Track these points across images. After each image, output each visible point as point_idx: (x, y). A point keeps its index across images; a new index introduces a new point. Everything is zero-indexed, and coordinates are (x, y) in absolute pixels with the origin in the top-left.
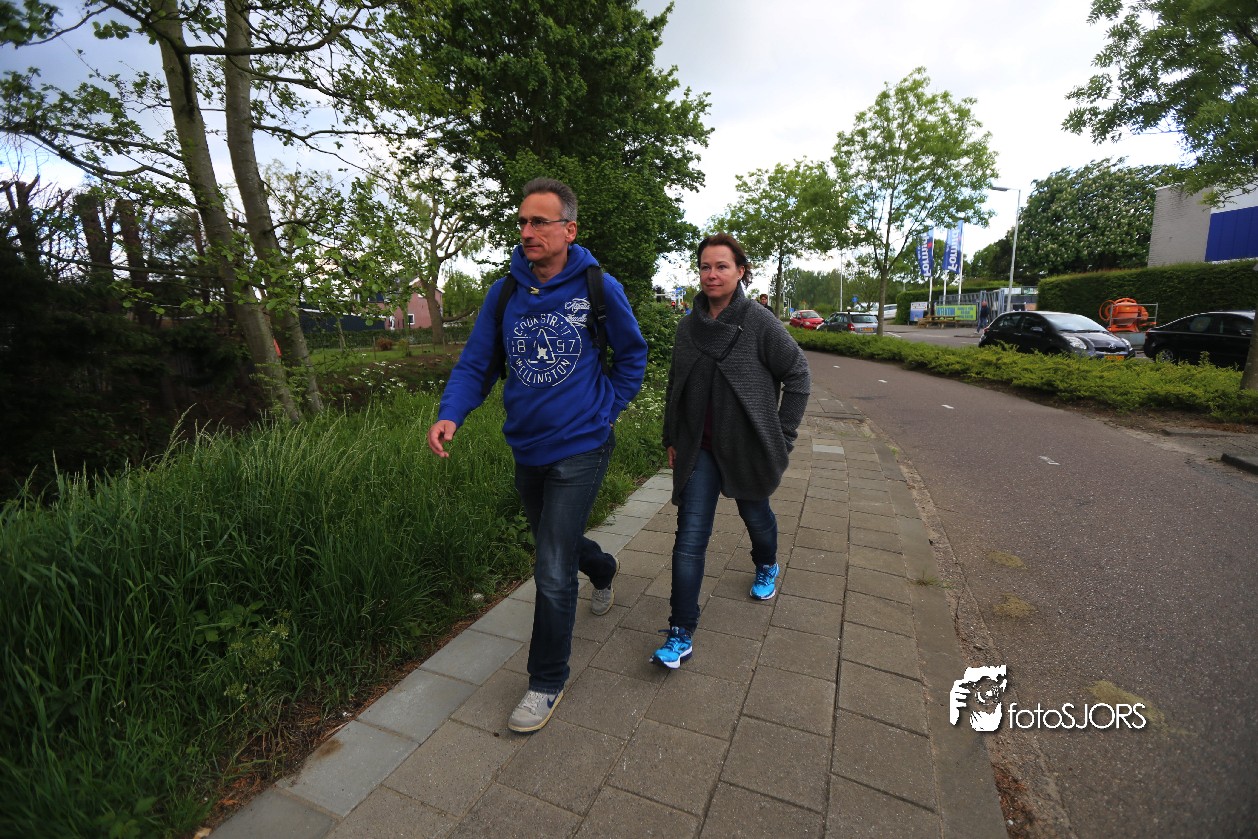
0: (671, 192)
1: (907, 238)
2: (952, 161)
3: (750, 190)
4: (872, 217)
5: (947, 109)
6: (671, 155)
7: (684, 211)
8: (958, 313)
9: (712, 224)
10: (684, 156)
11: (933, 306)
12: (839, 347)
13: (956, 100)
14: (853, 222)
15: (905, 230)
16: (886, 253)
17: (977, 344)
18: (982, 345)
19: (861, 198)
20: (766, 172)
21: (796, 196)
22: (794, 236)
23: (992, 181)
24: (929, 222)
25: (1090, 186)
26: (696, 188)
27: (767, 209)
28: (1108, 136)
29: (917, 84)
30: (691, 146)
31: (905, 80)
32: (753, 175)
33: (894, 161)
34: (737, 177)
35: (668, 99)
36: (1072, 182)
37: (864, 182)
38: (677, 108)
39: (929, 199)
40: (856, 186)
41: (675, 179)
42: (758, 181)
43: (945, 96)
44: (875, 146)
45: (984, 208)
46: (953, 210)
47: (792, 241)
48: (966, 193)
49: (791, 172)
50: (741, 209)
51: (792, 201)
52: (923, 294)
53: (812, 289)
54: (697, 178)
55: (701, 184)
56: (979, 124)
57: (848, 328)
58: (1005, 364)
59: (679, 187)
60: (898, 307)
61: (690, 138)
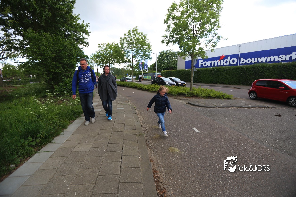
0: (80, 46)
1: (136, 61)
2: (144, 47)
3: (102, 48)
4: (129, 57)
5: (142, 36)
6: (79, 37)
7: (84, 52)
8: (148, 77)
9: (92, 55)
10: (83, 38)
11: (143, 76)
12: (124, 85)
13: (144, 34)
14: (125, 57)
15: (136, 60)
16: (132, 65)
17: (151, 84)
18: (152, 84)
19: (126, 52)
20: (105, 44)
21: (112, 50)
22: (113, 60)
23: (151, 51)
24: (140, 59)
25: (168, 54)
26: (87, 46)
27: (106, 53)
28: (168, 45)
29: (136, 30)
30: (85, 35)
31: (134, 28)
32: (102, 44)
33: (133, 45)
34: (99, 44)
35: (78, 22)
36: (165, 53)
37: (127, 49)
38: (81, 25)
39: (140, 54)
40: (125, 50)
41: (81, 43)
42: (104, 46)
43: (142, 33)
44: (128, 41)
45: (150, 56)
46: (145, 57)
47: (112, 61)
48: (147, 53)
49: (111, 45)
50: (99, 52)
51: (112, 51)
52: (141, 73)
53: (118, 72)
54: (87, 44)
55: (88, 45)
56: (148, 40)
57: (126, 81)
58: (156, 88)
59: (82, 45)
60: (136, 76)
61: (84, 33)
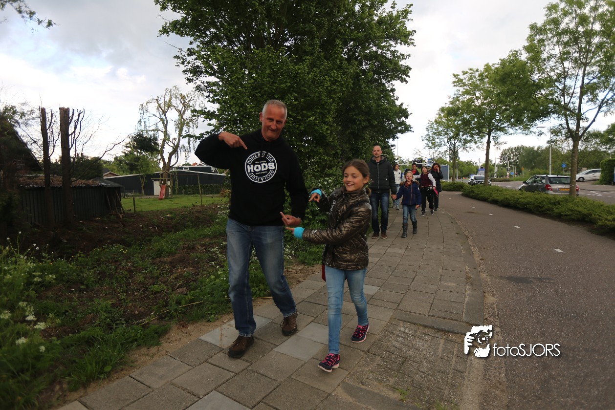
3: (465, 85)
16: (578, 124)
19: (555, 77)
20: (477, 70)
32: (466, 73)
33: (588, 42)
34: (454, 75)
37: (558, 65)
40: (548, 70)
42: (471, 78)
50: (457, 99)
59: (394, 80)
60: (602, 171)
